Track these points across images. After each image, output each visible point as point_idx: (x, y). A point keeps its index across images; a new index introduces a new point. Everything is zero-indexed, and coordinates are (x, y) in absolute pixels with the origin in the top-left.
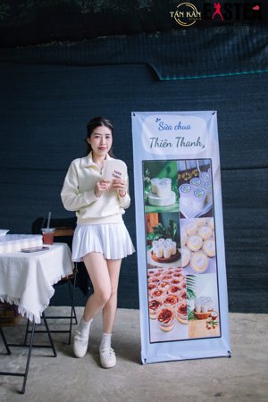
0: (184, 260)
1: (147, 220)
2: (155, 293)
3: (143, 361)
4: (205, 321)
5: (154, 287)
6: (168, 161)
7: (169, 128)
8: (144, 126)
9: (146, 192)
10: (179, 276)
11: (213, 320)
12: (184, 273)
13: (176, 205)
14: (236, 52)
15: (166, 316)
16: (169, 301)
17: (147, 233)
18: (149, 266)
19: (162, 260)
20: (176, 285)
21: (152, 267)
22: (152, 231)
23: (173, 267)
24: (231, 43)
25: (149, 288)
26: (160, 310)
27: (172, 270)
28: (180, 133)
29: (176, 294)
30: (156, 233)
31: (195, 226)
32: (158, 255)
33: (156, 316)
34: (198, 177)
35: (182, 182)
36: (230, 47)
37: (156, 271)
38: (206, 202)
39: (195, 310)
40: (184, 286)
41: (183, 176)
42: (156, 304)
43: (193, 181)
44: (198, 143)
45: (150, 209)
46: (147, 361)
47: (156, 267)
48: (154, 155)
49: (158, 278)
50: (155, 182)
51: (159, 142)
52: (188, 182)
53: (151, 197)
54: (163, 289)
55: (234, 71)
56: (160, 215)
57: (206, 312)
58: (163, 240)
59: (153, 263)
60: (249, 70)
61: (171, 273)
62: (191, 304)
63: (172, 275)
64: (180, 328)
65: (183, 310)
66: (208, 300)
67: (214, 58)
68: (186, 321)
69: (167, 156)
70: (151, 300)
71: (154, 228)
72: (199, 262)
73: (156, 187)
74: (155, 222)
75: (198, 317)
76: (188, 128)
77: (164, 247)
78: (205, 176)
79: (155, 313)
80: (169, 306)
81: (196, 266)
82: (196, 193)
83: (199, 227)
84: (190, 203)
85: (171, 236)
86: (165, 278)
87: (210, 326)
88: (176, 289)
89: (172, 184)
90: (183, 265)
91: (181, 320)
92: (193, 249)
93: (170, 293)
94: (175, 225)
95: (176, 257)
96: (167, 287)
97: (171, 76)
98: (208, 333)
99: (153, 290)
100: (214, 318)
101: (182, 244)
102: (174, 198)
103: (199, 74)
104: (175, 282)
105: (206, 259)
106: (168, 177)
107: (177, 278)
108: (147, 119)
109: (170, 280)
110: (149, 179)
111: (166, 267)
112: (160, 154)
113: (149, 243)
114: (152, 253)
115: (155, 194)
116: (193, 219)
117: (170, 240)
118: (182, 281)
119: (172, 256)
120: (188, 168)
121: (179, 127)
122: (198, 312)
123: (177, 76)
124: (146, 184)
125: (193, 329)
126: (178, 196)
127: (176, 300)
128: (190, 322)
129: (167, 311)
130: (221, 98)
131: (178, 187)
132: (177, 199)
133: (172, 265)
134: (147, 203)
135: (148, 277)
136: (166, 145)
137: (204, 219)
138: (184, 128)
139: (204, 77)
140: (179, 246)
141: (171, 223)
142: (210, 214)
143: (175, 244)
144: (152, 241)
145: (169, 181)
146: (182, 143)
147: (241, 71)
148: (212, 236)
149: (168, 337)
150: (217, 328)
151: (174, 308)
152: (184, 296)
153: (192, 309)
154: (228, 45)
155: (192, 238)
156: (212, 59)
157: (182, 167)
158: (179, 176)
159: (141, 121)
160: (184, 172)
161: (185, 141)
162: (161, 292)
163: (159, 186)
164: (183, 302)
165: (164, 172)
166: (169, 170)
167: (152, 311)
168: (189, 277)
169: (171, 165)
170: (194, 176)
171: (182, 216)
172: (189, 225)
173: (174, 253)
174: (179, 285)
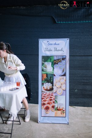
0: (54, 91)
1: (43, 76)
2: (44, 101)
3: (39, 122)
4: (60, 111)
5: (44, 98)
6: (51, 56)
7: (51, 44)
8: (43, 44)
9: (43, 67)
10: (52, 95)
11: (63, 111)
12: (54, 95)
13: (53, 72)
14: (84, 14)
15: (47, 108)
16: (48, 103)
17: (42, 80)
18: (42, 92)
19: (47, 90)
20: (51, 99)
21: (43, 92)
22: (44, 80)
23: (51, 92)
24: (82, 10)
25: (42, 99)
26: (45, 106)
27: (50, 93)
28: (56, 46)
29: (51, 101)
30: (45, 81)
31: (59, 79)
32: (45, 88)
33: (44, 108)
34: (61, 62)
35: (55, 63)
36: (82, 12)
37: (45, 93)
38: (63, 71)
39: (57, 107)
40: (54, 99)
41: (56, 62)
42: (44, 104)
43: (59, 63)
44: (62, 50)
45: (44, 72)
46: (40, 122)
47: (44, 92)
48: (46, 54)
49: (45, 96)
50: (46, 63)
51: (48, 49)
52: (57, 64)
53: (44, 68)
54: (47, 100)
55: (83, 21)
56: (47, 75)
57: (61, 108)
58: (47, 83)
59: (44, 91)
60: (88, 21)
61: (49, 94)
62: (56, 105)
63: (50, 95)
64: (51, 113)
65: (53, 107)
66: (62, 104)
67: (76, 16)
68: (54, 111)
69: (50, 54)
70: (42, 103)
71: (45, 79)
72: (60, 91)
73: (46, 65)
74: (45, 77)
75: (58, 110)
76: (58, 44)
77: (48, 85)
78: (64, 62)
79: (43, 107)
80: (48, 105)
81: (58, 93)
82: (60, 68)
83: (60, 79)
84: (57, 71)
85: (50, 82)
86: (47, 96)
87: (62, 113)
88: (51, 100)
89: (52, 64)
90: (54, 92)
91: (52, 110)
92: (58, 87)
93: (49, 101)
94: (52, 78)
95: (52, 89)
96: (48, 99)
97: (61, 21)
98: (61, 115)
99: (43, 100)
100: (64, 111)
101: (54, 85)
102: (52, 69)
103: (71, 21)
104: (51, 97)
105: (62, 91)
106: (50, 62)
107: (52, 96)
108: (44, 41)
109: (49, 97)
110: (44, 62)
111: (48, 92)
112: (48, 54)
113: (43, 84)
114: (44, 87)
115: (46, 67)
116: (58, 77)
117: (50, 83)
118: (53, 97)
119: (50, 89)
120: (58, 59)
121: (55, 44)
122: (58, 108)
123: (63, 22)
124: (43, 64)
125: (56, 113)
126: (54, 68)
127: (51, 103)
128: (55, 111)
129: (48, 107)
130: (78, 30)
131: (54, 65)
132: (53, 70)
133: (50, 92)
134: (43, 70)
135: (42, 95)
136: (50, 50)
137: (62, 77)
138: (57, 45)
139: (72, 22)
140: (53, 86)
141: (51, 78)
142: (65, 75)
143: (51, 85)
144: (44, 83)
145: (51, 63)
146: (56, 50)
147: (85, 21)
148: (65, 83)
149: (47, 115)
150: (65, 114)
151: (50, 106)
152: (54, 102)
153: (56, 107)
154: (82, 11)
155: (58, 83)
156: (75, 16)
157: (56, 58)
158: (54, 61)
159: (42, 42)
160: (56, 60)
161: (57, 49)
162: (46, 100)
163: (47, 65)
164: (53, 104)
165: (49, 60)
166: (51, 59)
167: (42, 106)
168: (56, 96)
169: (52, 58)
170: (59, 62)
171: (55, 76)
172: (57, 79)
173: (51, 88)
174: (52, 99)
